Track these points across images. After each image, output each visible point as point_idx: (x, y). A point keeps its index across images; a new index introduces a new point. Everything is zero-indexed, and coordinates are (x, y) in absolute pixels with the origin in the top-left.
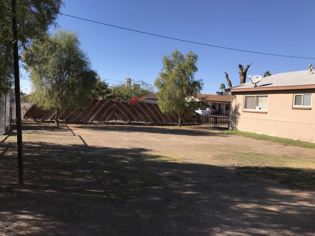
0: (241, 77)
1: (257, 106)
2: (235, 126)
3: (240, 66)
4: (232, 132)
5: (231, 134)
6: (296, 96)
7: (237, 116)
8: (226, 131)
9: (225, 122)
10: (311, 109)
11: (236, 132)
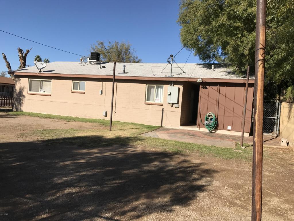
0: (21, 61)
1: (42, 89)
2: (20, 107)
3: (20, 50)
4: (18, 113)
5: (18, 115)
6: (74, 82)
7: (22, 98)
8: (11, 113)
9: (10, 104)
10: (85, 93)
11: (21, 113)
